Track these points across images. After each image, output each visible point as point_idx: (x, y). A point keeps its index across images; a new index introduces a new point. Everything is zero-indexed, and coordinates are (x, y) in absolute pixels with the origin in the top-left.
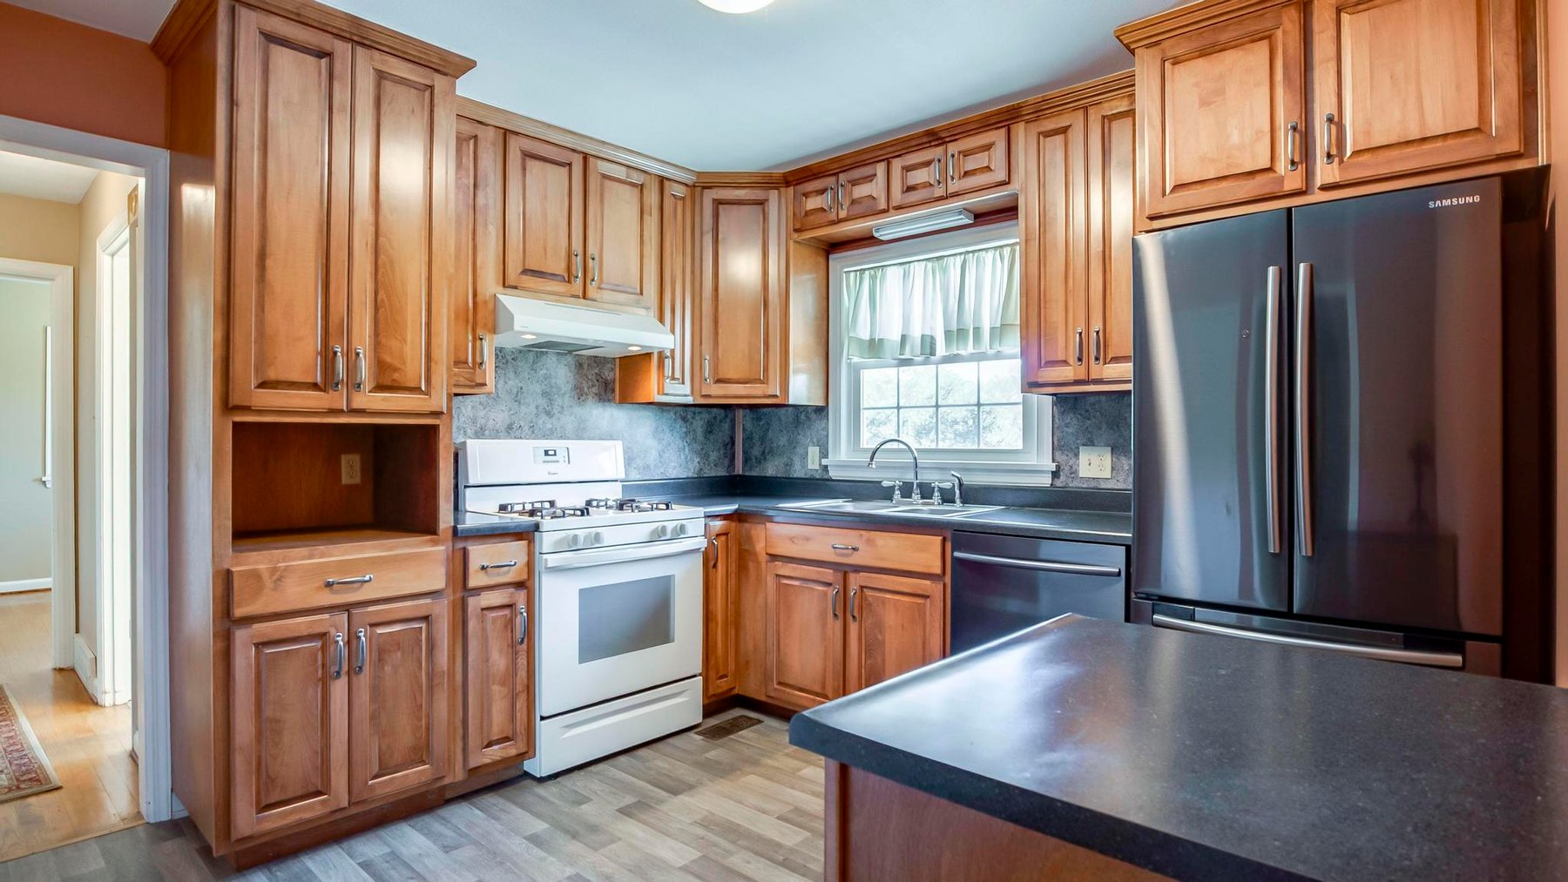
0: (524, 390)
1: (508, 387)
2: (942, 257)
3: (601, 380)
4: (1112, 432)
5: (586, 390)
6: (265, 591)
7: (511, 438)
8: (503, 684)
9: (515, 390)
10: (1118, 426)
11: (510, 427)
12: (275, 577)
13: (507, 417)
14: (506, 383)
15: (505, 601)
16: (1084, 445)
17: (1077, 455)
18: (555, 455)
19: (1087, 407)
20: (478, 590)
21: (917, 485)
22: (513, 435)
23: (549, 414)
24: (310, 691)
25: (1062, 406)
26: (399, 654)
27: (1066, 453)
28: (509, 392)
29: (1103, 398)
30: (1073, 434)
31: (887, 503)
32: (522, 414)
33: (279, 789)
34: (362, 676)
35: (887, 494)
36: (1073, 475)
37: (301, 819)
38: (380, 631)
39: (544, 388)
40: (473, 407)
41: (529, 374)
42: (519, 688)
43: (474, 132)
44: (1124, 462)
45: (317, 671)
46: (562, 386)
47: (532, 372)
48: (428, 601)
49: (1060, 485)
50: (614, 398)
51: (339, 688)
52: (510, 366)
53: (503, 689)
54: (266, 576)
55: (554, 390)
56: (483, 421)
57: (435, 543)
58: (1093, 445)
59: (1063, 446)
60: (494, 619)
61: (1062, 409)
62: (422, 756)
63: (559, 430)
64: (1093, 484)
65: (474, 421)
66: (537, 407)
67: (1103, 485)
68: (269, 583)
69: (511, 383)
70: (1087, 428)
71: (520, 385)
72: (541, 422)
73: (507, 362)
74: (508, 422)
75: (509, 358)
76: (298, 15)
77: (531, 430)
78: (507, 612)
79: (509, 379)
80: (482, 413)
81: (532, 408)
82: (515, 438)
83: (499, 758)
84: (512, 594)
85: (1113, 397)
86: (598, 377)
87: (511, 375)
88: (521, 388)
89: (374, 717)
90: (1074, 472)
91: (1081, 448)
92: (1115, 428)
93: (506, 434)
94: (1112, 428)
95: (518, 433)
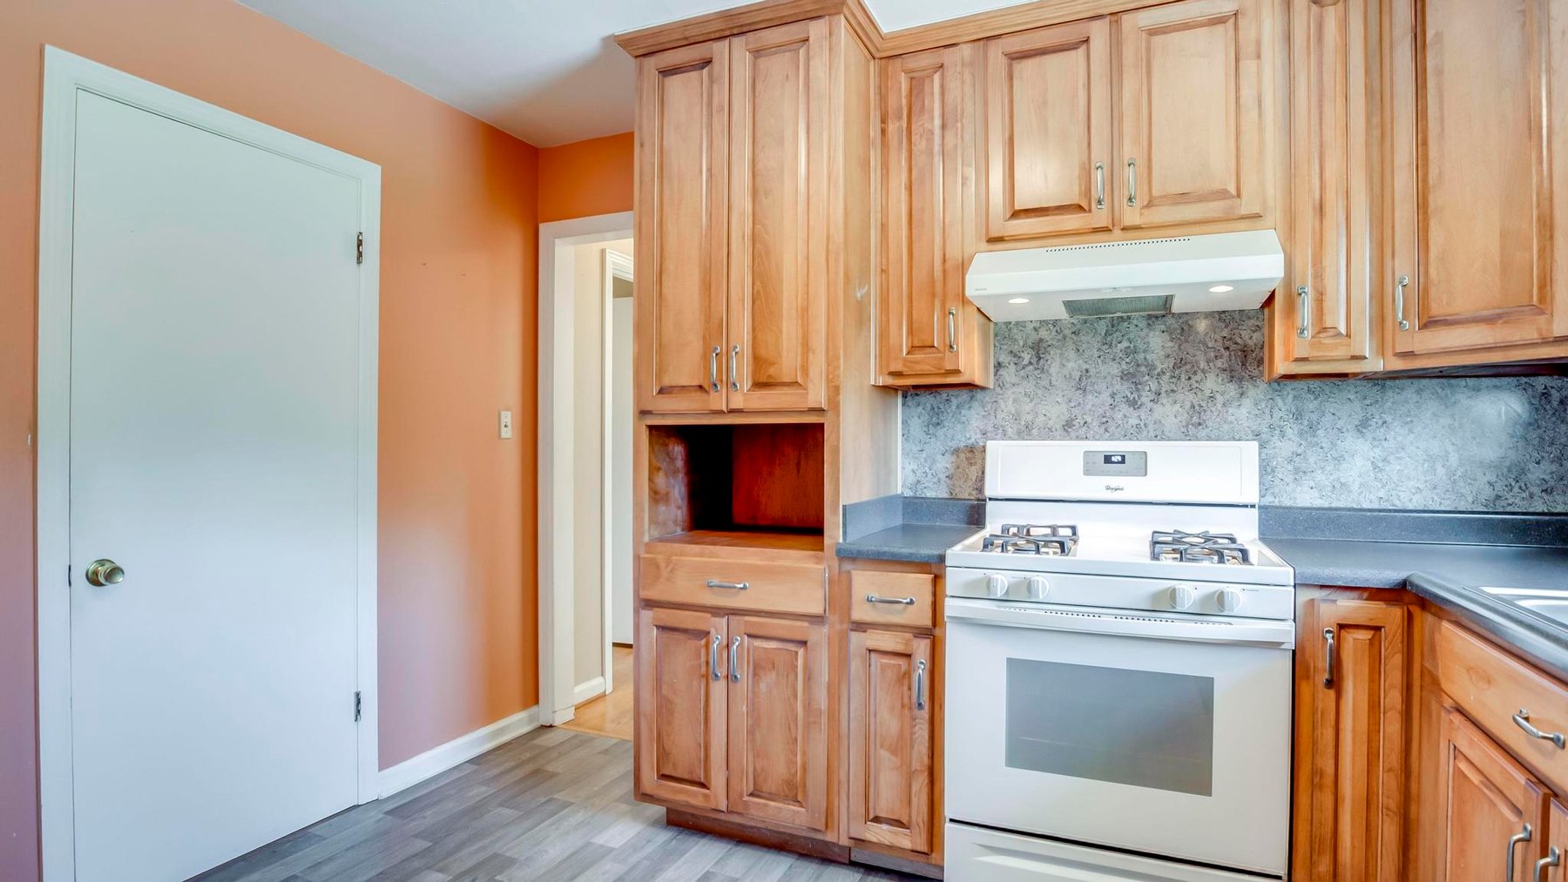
0: (1092, 372)
1: (1065, 372)
3: (1233, 347)
5: (1203, 365)
6: (661, 580)
7: (1071, 439)
8: (894, 751)
9: (1077, 375)
11: (1068, 425)
12: (669, 568)
13: (1065, 411)
14: (1064, 365)
15: (900, 648)
18: (1123, 461)
20: (861, 626)
22: (1073, 434)
23: (1133, 404)
24: (695, 683)
26: (774, 675)
28: (1068, 378)
32: (1089, 406)
33: (671, 765)
34: (738, 685)
37: (687, 802)
38: (758, 643)
39: (1125, 367)
40: (1015, 400)
41: (1099, 350)
42: (916, 765)
43: (938, 61)
45: (700, 667)
46: (1157, 363)
47: (1104, 347)
48: (805, 624)
50: (1262, 373)
51: (718, 689)
52: (1070, 343)
53: (894, 759)
54: (662, 565)
55: (1143, 369)
56: (1029, 418)
57: (819, 560)
60: (884, 668)
62: (797, 794)
63: (1151, 427)
65: (1017, 417)
66: (1113, 396)
68: (665, 573)
69: (1070, 365)
71: (1085, 366)
72: (1119, 416)
73: (1065, 337)
74: (1067, 416)
75: (1067, 332)
76: (686, 38)
77: (1104, 427)
78: (902, 662)
79: (1068, 360)
80: (1028, 407)
81: (1105, 397)
82: (1078, 438)
83: (888, 843)
84: (909, 640)
86: (1228, 343)
87: (1072, 354)
88: (1087, 371)
89: (751, 732)
93: (1065, 434)
95: (1082, 432)
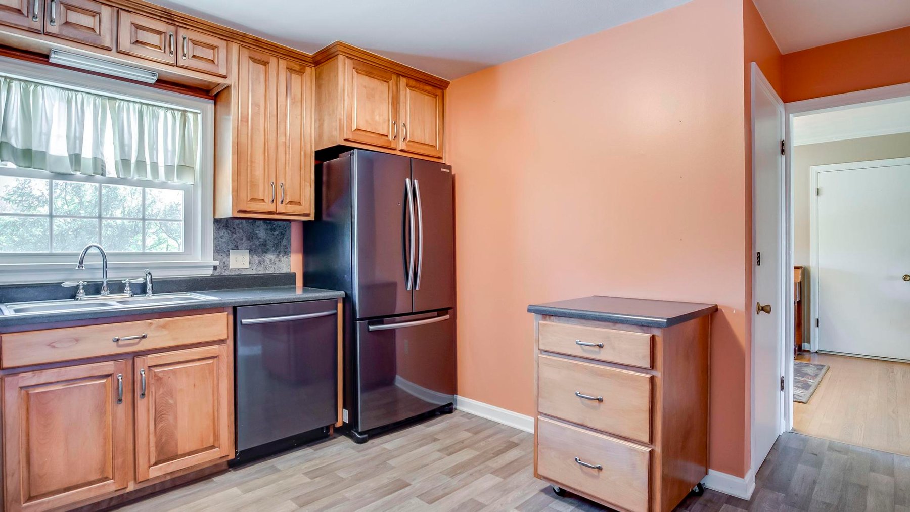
2: (115, 99)
4: (249, 241)
10: (252, 238)
16: (232, 249)
17: (228, 255)
19: (234, 226)
21: (107, 284)
25: (218, 225)
27: (221, 254)
29: (244, 222)
30: (225, 242)
31: (73, 302)
35: (72, 294)
36: (225, 268)
44: (256, 259)
49: (217, 275)
58: (238, 249)
59: (220, 250)
61: (218, 227)
64: (237, 273)
67: (244, 273)
70: (234, 239)
85: (250, 221)
90: (226, 266)
91: (231, 250)
92: (251, 239)
94: (249, 240)
